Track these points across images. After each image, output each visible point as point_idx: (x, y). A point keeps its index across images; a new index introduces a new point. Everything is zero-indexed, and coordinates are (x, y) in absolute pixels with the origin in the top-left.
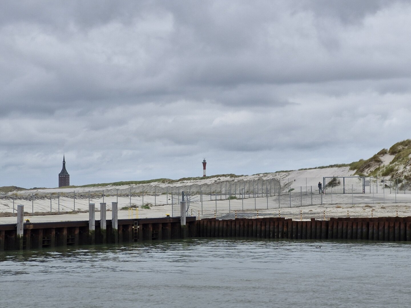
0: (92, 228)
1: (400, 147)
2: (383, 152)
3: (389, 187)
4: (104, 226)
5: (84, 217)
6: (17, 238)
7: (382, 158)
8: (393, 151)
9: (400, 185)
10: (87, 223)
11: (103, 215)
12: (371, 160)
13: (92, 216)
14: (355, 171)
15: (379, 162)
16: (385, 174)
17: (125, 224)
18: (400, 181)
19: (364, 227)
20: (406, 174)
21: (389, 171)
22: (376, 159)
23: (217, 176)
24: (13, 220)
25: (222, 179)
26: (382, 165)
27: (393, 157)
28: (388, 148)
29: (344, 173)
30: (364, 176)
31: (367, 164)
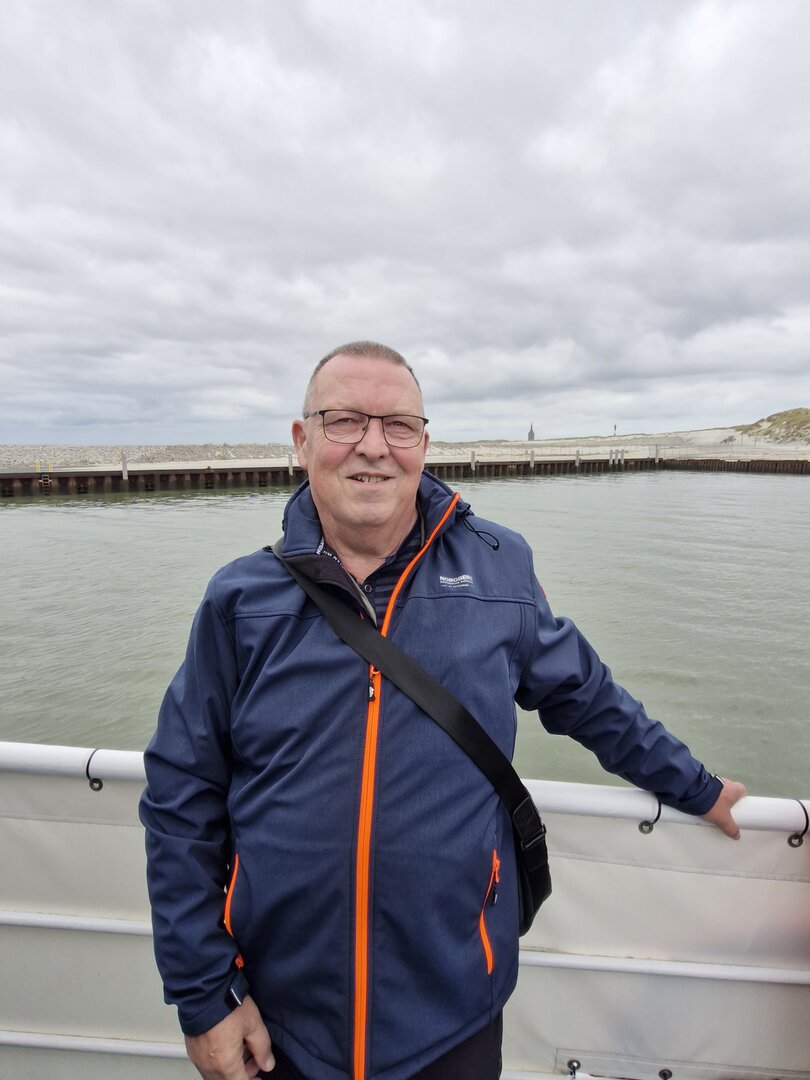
0: (611, 463)
1: (775, 417)
2: (762, 420)
3: (771, 442)
4: (617, 462)
5: (607, 457)
6: (575, 467)
7: (761, 424)
8: (769, 419)
9: (778, 441)
10: (608, 460)
11: (616, 456)
12: (753, 425)
13: (611, 456)
14: (741, 432)
15: (759, 426)
16: (766, 434)
17: (627, 461)
18: (777, 439)
20: (781, 434)
21: (768, 432)
22: (757, 425)
24: (574, 458)
26: (762, 428)
27: (770, 424)
28: (766, 418)
29: (732, 433)
30: (750, 435)
31: (750, 427)
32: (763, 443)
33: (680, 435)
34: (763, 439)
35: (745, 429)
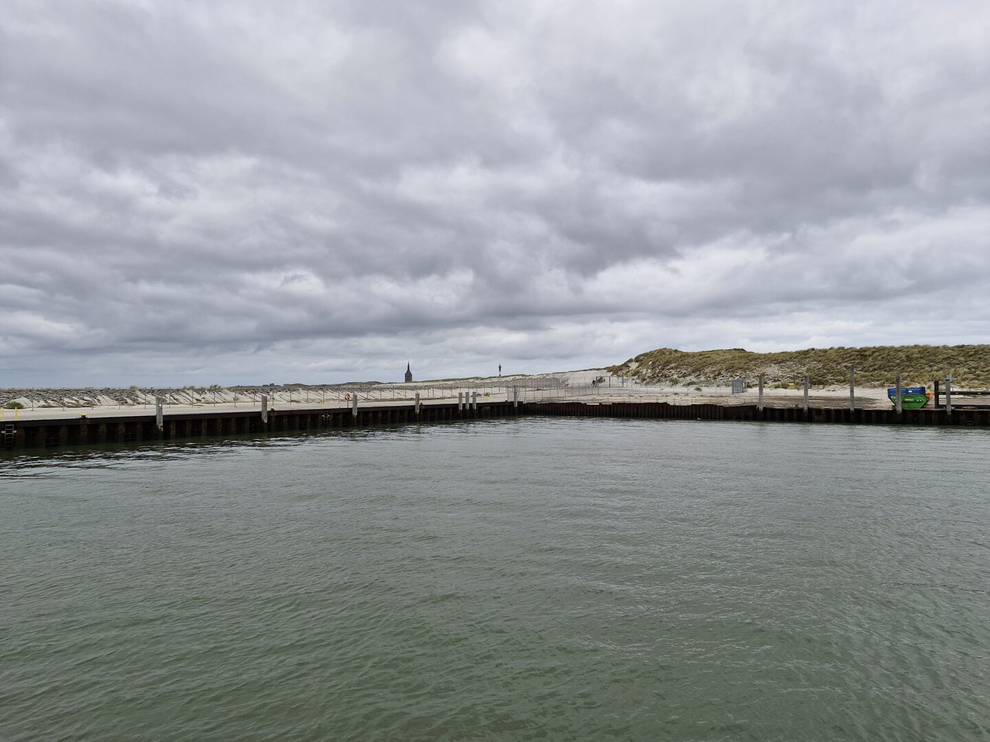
0: (461, 408)
1: (642, 358)
2: (631, 361)
3: (638, 383)
4: (468, 407)
5: (455, 401)
6: (415, 415)
7: (629, 364)
8: (637, 360)
9: (645, 382)
10: (457, 405)
11: (467, 400)
12: (622, 365)
13: (460, 400)
14: (612, 373)
16: (634, 375)
17: (480, 406)
18: (644, 380)
19: (635, 409)
20: (648, 375)
21: (636, 373)
22: (626, 365)
23: (513, 376)
24: (413, 403)
25: (517, 377)
26: (630, 369)
27: (637, 364)
28: (634, 358)
29: (604, 374)
30: (618, 376)
31: (620, 368)
32: (629, 385)
33: (557, 376)
34: (630, 381)
35: (615, 370)
